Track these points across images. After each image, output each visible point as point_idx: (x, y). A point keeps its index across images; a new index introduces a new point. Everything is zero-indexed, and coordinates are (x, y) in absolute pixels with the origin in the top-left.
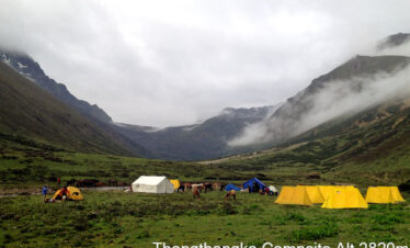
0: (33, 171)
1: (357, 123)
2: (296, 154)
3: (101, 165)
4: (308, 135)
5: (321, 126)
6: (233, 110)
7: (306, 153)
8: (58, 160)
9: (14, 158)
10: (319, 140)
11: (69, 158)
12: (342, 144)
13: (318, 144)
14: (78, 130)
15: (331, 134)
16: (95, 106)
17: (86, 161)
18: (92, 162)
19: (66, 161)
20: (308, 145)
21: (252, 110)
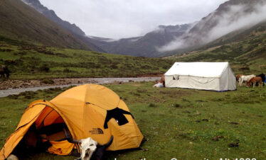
0: (25, 62)
1: (254, 32)
2: (214, 54)
3: (89, 58)
4: (218, 42)
5: (227, 36)
6: (163, 27)
7: (221, 53)
8: (50, 53)
9: (9, 51)
10: (229, 45)
11: (60, 52)
12: (246, 46)
13: (229, 47)
14: (64, 39)
15: (235, 41)
16: (74, 25)
17: (75, 54)
18: (81, 56)
19: (57, 54)
20: (222, 48)
21: (177, 26)
